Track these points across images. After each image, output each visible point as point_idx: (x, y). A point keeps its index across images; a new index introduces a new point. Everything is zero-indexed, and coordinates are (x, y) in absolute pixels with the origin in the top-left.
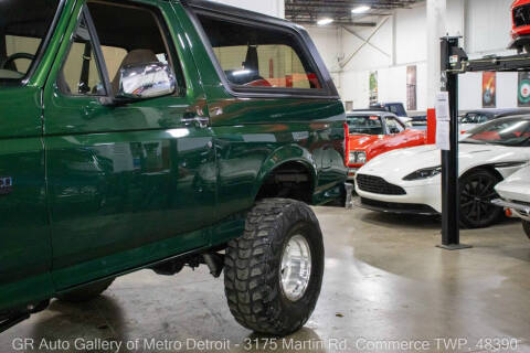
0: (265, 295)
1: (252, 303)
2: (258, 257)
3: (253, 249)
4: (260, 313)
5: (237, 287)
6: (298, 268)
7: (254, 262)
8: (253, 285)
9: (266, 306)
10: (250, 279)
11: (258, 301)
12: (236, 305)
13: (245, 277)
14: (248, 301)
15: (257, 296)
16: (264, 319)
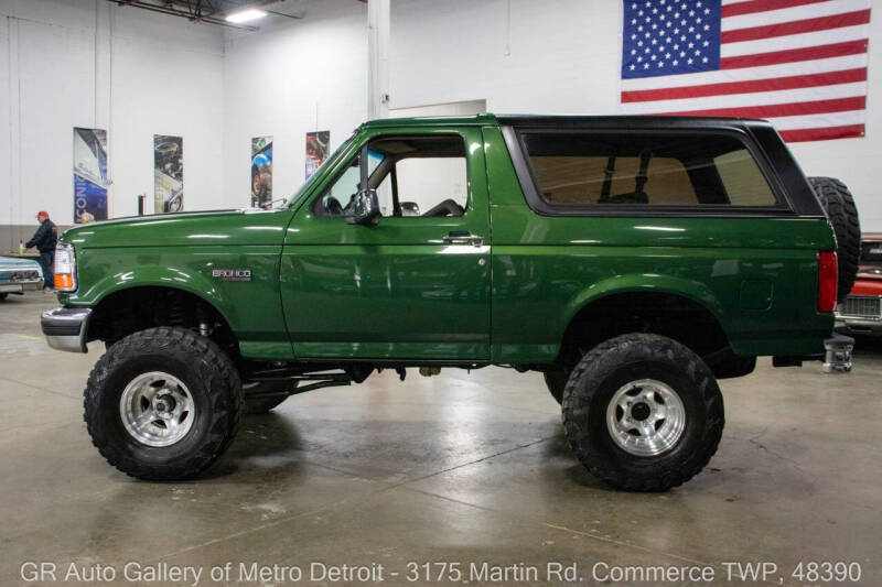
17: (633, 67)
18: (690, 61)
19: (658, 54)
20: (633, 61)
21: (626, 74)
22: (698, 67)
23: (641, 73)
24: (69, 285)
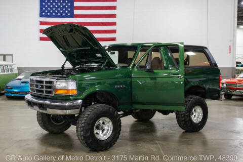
0: (185, 119)
1: (182, 121)
5: (179, 116)
6: (199, 115)
8: (182, 116)
10: (182, 114)
15: (183, 119)
17: (44, 14)
18: (64, 14)
19: (53, 10)
20: (44, 12)
21: (41, 16)
22: (66, 16)
23: (47, 16)
24: (75, 92)
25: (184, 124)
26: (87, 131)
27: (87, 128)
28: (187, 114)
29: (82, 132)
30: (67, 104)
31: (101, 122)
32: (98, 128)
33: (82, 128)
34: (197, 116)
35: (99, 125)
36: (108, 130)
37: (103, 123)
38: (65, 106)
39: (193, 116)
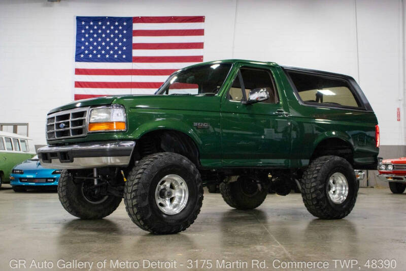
0: (318, 195)
1: (312, 199)
2: (315, 178)
3: (313, 174)
4: (316, 204)
5: (306, 192)
6: (342, 190)
7: (313, 180)
8: (312, 190)
9: (318, 201)
10: (311, 187)
11: (315, 198)
12: (306, 201)
13: (309, 187)
14: (310, 198)
15: (314, 196)
16: (318, 207)
17: (82, 56)
18: (116, 56)
19: (97, 50)
20: (83, 52)
21: (78, 59)
22: (120, 60)
23: (87, 59)
24: (123, 128)
25: (316, 205)
26: (143, 197)
27: (143, 192)
28: (320, 187)
29: (135, 201)
30: (108, 146)
31: (168, 185)
32: (162, 195)
33: (133, 193)
34: (338, 192)
35: (165, 189)
36: (180, 198)
37: (172, 187)
38: (104, 150)
39: (331, 191)
